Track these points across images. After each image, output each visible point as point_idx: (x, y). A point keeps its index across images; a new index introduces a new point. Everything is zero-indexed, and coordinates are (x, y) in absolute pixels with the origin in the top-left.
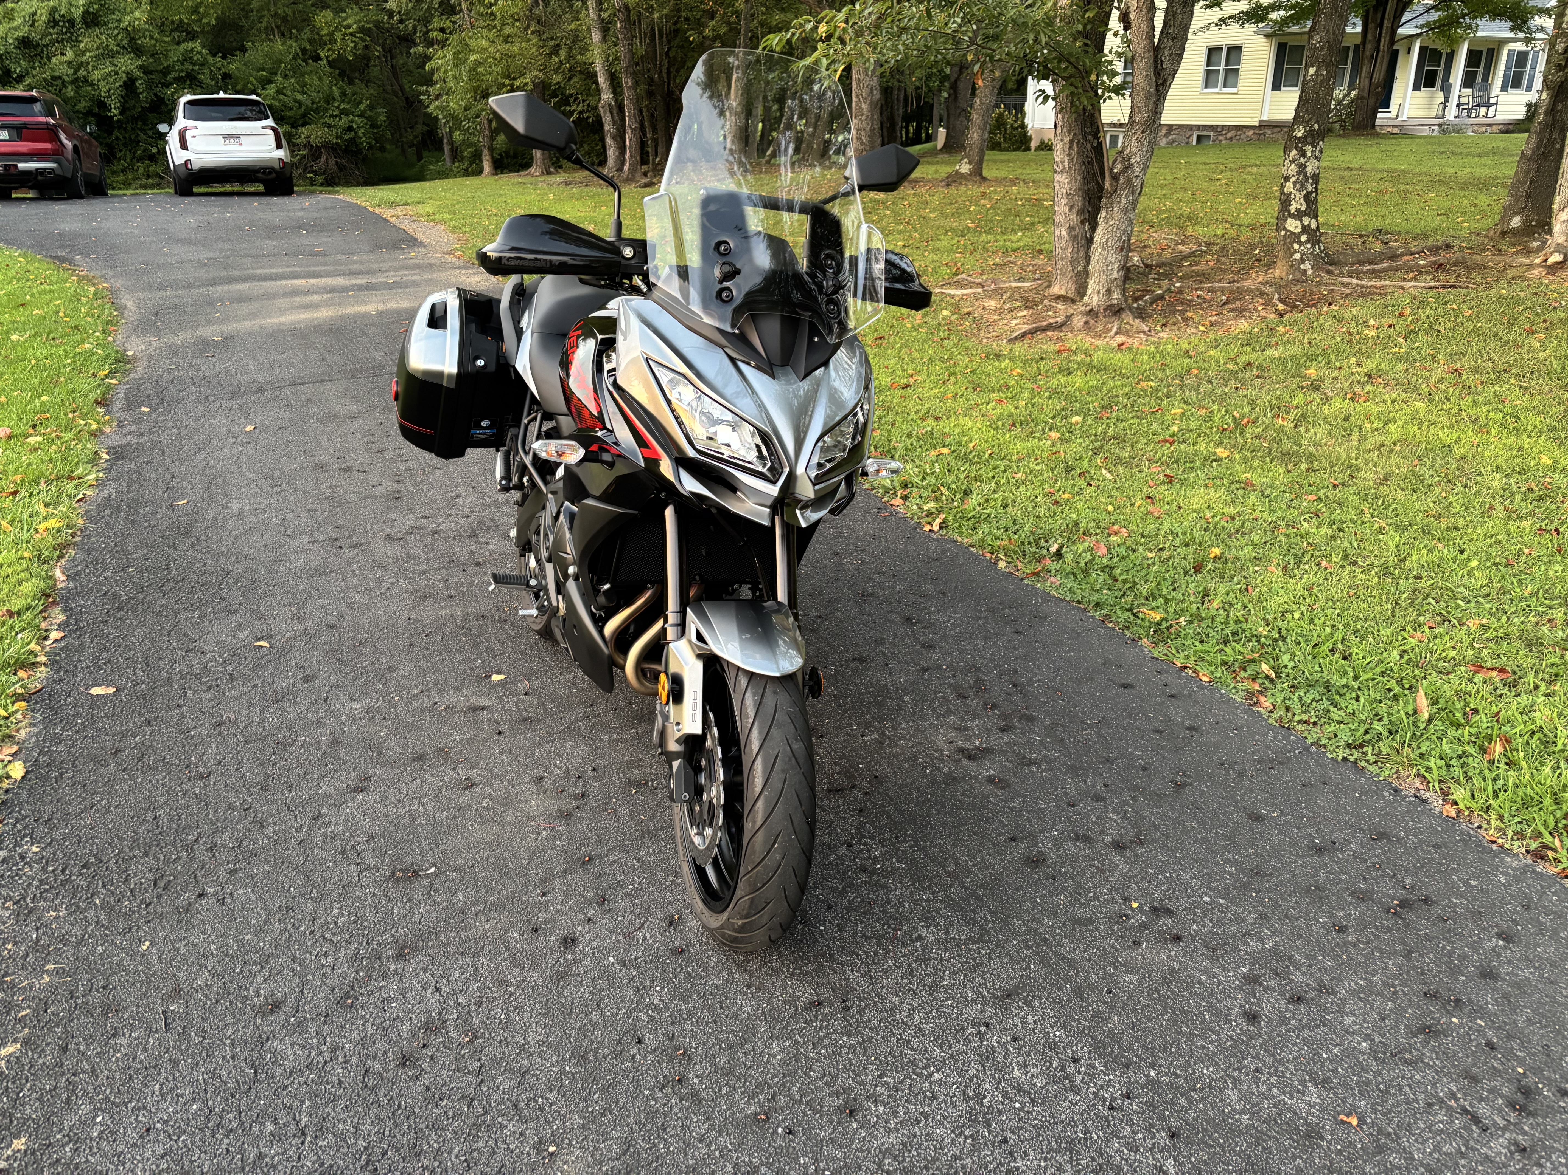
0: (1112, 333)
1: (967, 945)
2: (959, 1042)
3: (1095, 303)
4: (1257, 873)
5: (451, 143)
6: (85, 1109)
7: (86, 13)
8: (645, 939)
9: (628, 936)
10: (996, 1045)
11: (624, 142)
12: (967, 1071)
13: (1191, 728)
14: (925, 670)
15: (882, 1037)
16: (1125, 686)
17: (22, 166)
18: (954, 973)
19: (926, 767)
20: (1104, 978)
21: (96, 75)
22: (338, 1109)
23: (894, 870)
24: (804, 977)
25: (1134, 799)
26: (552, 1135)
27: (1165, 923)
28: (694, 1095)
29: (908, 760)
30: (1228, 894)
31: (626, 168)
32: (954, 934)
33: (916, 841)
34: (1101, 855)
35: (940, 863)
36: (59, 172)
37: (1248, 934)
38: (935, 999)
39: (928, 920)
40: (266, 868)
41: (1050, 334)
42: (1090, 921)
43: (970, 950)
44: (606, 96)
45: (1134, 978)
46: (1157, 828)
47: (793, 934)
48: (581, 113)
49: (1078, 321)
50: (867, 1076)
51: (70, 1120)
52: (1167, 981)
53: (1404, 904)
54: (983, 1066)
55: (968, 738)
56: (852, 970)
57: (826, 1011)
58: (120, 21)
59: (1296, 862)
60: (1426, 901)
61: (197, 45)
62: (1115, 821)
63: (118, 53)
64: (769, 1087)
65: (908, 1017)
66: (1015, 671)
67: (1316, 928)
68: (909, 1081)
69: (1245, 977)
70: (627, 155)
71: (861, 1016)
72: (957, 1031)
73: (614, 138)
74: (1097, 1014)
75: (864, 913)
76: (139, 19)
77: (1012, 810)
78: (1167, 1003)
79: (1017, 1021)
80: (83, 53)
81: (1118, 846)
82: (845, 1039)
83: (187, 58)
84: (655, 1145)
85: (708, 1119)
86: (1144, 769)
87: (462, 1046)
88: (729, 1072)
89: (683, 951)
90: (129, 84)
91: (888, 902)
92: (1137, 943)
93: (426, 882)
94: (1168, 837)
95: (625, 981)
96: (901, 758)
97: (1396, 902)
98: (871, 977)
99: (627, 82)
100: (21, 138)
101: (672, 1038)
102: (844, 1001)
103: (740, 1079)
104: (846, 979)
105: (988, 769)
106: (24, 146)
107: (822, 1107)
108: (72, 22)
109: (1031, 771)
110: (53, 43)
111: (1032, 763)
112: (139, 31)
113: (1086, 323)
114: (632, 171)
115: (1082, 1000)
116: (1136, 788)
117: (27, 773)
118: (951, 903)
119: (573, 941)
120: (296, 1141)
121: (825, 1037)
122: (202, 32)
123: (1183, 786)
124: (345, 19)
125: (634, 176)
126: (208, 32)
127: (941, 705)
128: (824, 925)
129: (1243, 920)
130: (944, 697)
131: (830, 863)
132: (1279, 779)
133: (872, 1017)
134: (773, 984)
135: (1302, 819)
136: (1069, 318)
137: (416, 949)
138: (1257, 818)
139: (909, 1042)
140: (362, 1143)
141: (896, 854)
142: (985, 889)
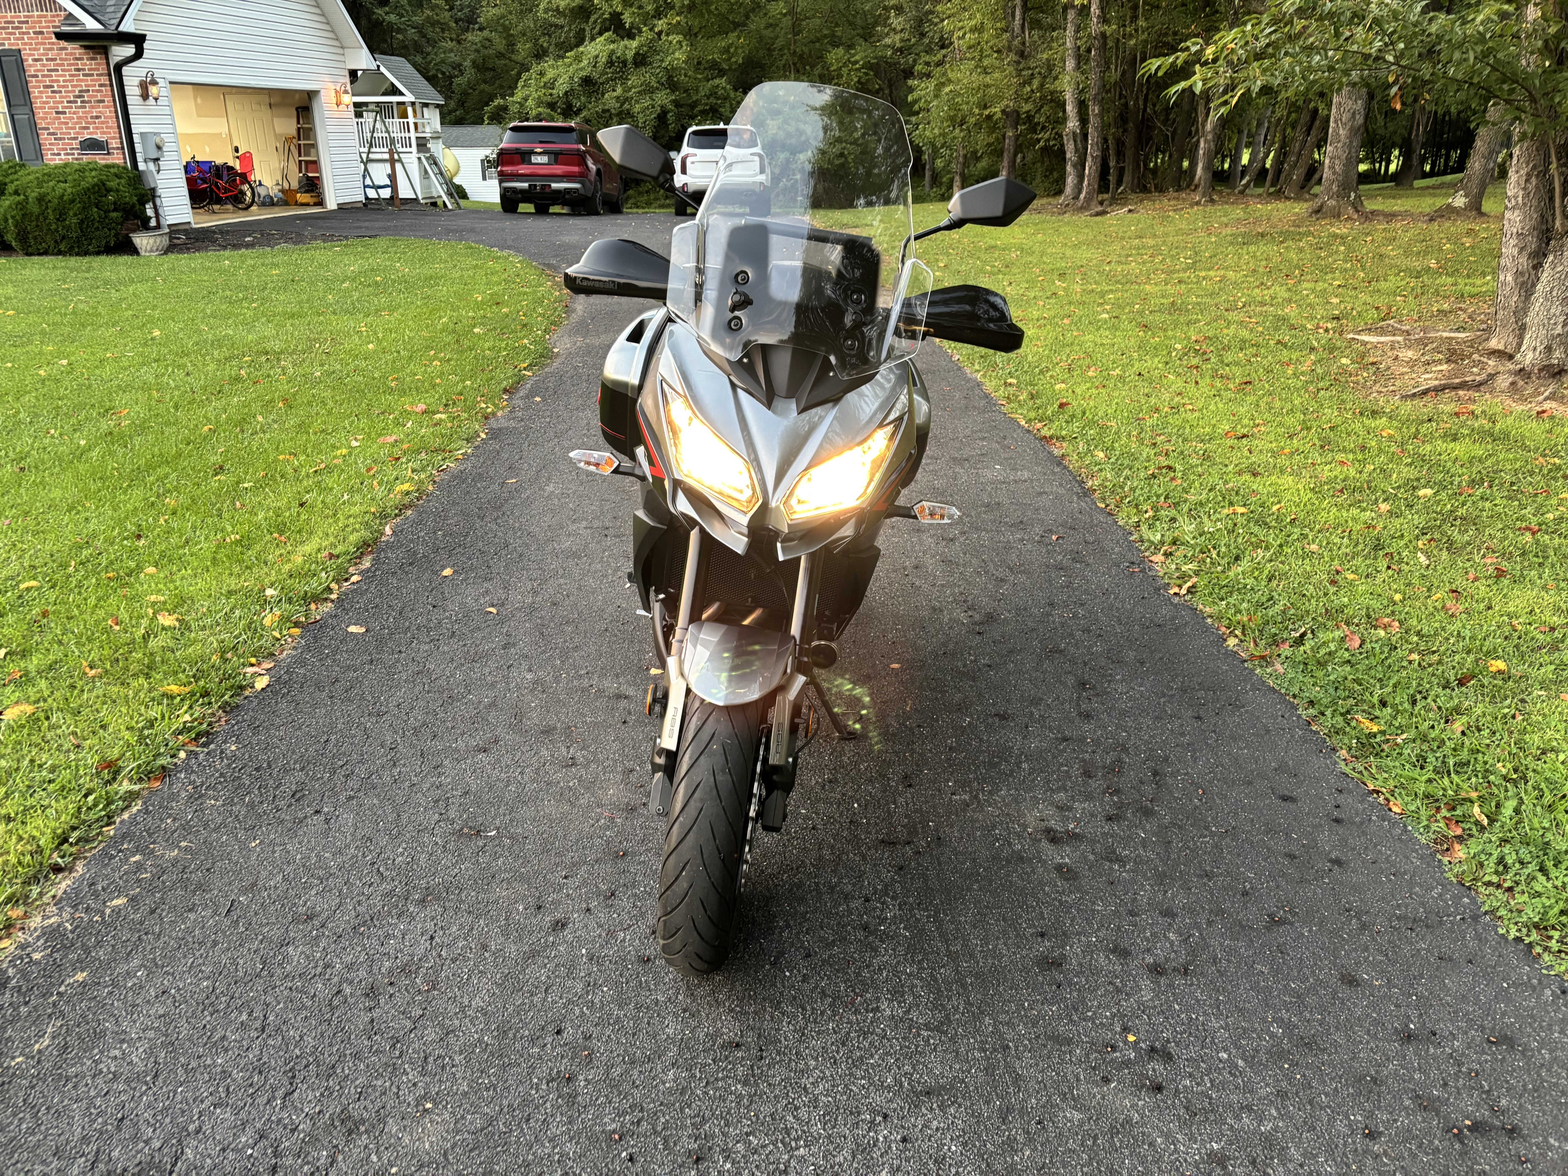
0: (1541, 398)
1: (919, 1028)
2: (845, 1125)
3: (1527, 362)
4: (1309, 1044)
5: (933, 170)
6: (136, 962)
7: (637, 54)
8: (624, 940)
9: (611, 933)
10: (881, 1139)
11: (1084, 169)
12: (834, 1156)
13: (1337, 862)
14: (1065, 739)
15: (775, 1097)
16: (1285, 798)
17: (554, 185)
18: (887, 1054)
19: (998, 840)
20: (1044, 1107)
21: (637, 108)
22: (299, 1019)
23: (897, 935)
24: (740, 1015)
25: (1210, 923)
26: (437, 1094)
27: (1156, 1068)
28: (572, 1098)
29: (982, 828)
30: (1253, 1057)
31: (1082, 196)
32: (914, 1015)
33: (937, 912)
34: (1131, 974)
35: (946, 941)
36: (582, 192)
37: (1249, 1108)
38: (851, 1074)
39: (897, 994)
40: (375, 801)
41: (1461, 393)
42: (1069, 1042)
43: (919, 1035)
44: (1073, 124)
45: (1077, 1116)
46: (1215, 961)
47: (756, 972)
48: (1048, 140)
49: (1503, 381)
50: (735, 1129)
51: (123, 968)
52: (1113, 1131)
53: (1477, 1127)
54: (854, 1157)
55: (1065, 820)
56: (789, 1023)
57: (740, 1055)
58: (662, 61)
59: (1368, 1042)
60: (1513, 1132)
61: (722, 82)
62: (1172, 943)
63: (657, 88)
64: (642, 1110)
65: (813, 1083)
66: (1166, 759)
67: (1340, 1126)
68: (771, 1147)
69: (1211, 1154)
70: (1086, 183)
71: (769, 1068)
72: (851, 1113)
73: (1074, 166)
74: (1011, 1142)
75: (838, 971)
76: (678, 59)
77: (1061, 904)
78: (1097, 1154)
79: (920, 1122)
80: (630, 89)
81: (1157, 970)
82: (739, 1086)
83: (713, 93)
84: (511, 1130)
85: (570, 1123)
86: (1245, 893)
87: (419, 992)
88: (614, 1085)
89: (649, 960)
90: (662, 117)
91: (868, 966)
92: (1106, 1080)
93: (481, 843)
94: (1222, 975)
95: (582, 974)
96: (977, 825)
97: (1468, 1122)
98: (803, 1034)
99: (1094, 109)
100: (557, 162)
101: (587, 1038)
102: (761, 1050)
103: (620, 1093)
104: (778, 1030)
105: (1065, 856)
106: (559, 169)
107: (675, 1145)
108: (624, 63)
109: (1111, 868)
110: (607, 81)
111: (1120, 860)
112: (676, 69)
113: (1513, 384)
114: (1088, 200)
115: (1004, 1123)
116: (1220, 912)
117: (268, 686)
118: (932, 984)
119: (563, 925)
120: (254, 1034)
121: (723, 1079)
122: (730, 69)
123: (1282, 922)
124: (853, 55)
125: (1089, 205)
126: (735, 70)
127: (1059, 780)
128: (791, 972)
129: (1251, 1092)
130: (1067, 772)
131: (837, 914)
132: (1411, 943)
133: (778, 1074)
134: (707, 1015)
135: (1410, 996)
136: (1492, 377)
137: (438, 899)
138: (1351, 981)
139: (797, 1108)
140: (297, 1052)
141: (908, 920)
142: (976, 979)
